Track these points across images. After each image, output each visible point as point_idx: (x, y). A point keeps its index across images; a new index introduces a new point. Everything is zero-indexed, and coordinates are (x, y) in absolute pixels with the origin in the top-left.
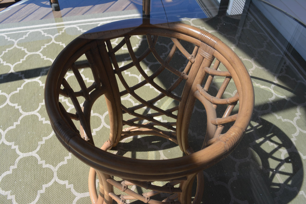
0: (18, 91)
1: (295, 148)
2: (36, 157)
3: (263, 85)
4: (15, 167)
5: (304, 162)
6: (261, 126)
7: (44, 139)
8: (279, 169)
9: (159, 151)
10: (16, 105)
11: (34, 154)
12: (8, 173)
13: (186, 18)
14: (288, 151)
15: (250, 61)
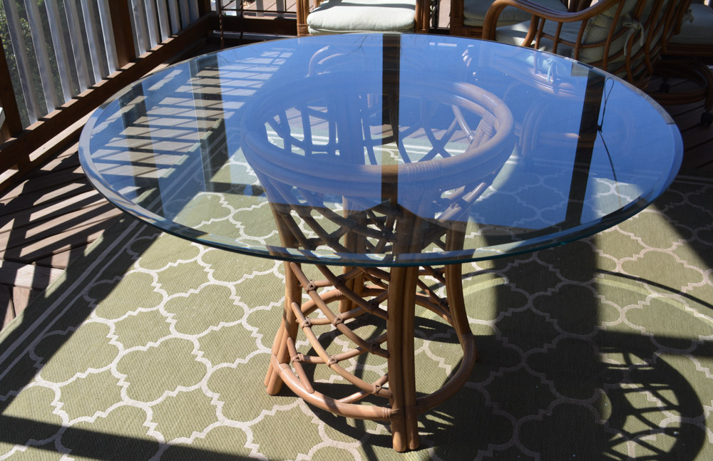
0: (251, 209)
1: (704, 422)
2: (231, 289)
3: (701, 312)
4: (197, 292)
5: (706, 447)
6: (649, 368)
7: (255, 273)
8: (641, 436)
9: (424, 340)
10: (238, 225)
11: (231, 286)
12: (183, 295)
13: (606, 179)
14: (682, 420)
15: (701, 271)
